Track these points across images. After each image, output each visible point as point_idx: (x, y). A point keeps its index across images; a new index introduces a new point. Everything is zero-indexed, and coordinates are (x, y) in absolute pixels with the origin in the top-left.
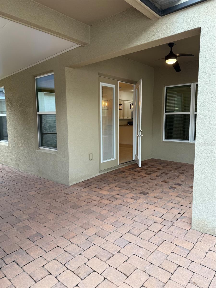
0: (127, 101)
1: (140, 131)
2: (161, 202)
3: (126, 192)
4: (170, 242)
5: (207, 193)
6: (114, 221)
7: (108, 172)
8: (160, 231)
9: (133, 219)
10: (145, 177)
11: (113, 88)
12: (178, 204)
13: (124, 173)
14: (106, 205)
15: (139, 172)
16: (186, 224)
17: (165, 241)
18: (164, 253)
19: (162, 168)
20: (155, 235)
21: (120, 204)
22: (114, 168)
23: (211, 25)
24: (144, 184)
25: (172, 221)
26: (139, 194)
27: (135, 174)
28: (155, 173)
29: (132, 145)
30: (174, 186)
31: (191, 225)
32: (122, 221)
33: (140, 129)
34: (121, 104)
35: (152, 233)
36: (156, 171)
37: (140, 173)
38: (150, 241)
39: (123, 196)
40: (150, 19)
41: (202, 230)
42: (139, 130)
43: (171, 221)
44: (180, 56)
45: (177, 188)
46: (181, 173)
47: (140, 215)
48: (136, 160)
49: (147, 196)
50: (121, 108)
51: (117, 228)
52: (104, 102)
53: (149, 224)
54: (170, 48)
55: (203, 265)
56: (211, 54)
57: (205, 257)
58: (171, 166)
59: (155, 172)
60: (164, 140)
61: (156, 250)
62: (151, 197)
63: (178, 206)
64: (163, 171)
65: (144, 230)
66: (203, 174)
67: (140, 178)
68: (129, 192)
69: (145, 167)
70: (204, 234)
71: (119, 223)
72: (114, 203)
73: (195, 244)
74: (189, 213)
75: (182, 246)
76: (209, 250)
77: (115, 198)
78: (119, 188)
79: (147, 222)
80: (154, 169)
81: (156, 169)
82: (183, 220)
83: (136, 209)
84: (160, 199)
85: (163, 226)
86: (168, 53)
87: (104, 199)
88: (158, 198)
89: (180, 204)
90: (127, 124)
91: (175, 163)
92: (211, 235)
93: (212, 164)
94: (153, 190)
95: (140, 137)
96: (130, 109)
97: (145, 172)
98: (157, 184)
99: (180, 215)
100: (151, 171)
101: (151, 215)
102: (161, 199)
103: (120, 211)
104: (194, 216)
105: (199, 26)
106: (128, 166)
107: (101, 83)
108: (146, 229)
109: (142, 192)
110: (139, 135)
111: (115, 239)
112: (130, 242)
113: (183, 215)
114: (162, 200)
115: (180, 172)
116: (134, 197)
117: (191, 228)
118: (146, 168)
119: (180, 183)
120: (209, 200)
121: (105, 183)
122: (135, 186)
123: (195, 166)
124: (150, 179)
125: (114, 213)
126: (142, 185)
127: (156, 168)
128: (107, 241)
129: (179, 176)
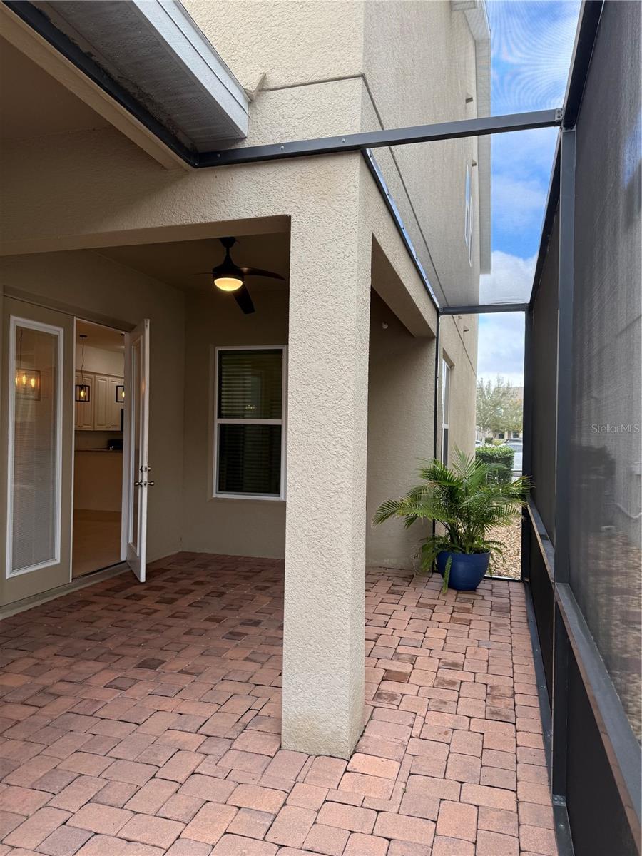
0: (106, 378)
1: (144, 469)
2: (201, 685)
3: (89, 667)
4: (222, 803)
5: (317, 638)
6: (44, 772)
7: (29, 610)
8: (193, 774)
9: (112, 753)
10: (156, 611)
11: (56, 337)
12: (247, 682)
13: (86, 608)
14: (18, 722)
15: (139, 598)
16: (266, 738)
17: (208, 802)
18: (203, 841)
19: (208, 579)
20: (176, 792)
21: (67, 713)
22: (54, 594)
23: (313, 216)
24: (154, 634)
25: (230, 737)
26: (134, 669)
27: (125, 606)
28: (186, 597)
29: (120, 513)
30: (240, 629)
31: (281, 738)
32: (71, 769)
33: (145, 464)
34: (86, 386)
35: (167, 788)
36: (193, 591)
37: (143, 602)
38: (160, 814)
39: (81, 683)
40: (165, 169)
41: (307, 749)
42: (142, 467)
43: (226, 736)
44: (250, 273)
45: (247, 634)
46: (261, 590)
47: (135, 734)
48: (130, 561)
49: (159, 673)
50: (85, 396)
51: (52, 796)
52: (26, 374)
53: (161, 759)
54: (225, 248)
55: (308, 848)
56: (315, 285)
57: (315, 823)
58: (234, 570)
59: (187, 594)
60: (215, 495)
61: (178, 838)
62: (170, 673)
63: (246, 688)
64: (210, 588)
65: (145, 781)
66: (307, 587)
67: (140, 617)
68: (101, 668)
69: (158, 582)
70: (314, 757)
71: (62, 774)
72: (46, 711)
73: (289, 791)
74: (276, 703)
75: (254, 807)
76: (326, 801)
77: (51, 694)
78: (69, 659)
79: (155, 755)
80: (185, 583)
81: (192, 584)
82: (261, 727)
83: (121, 719)
84: (198, 674)
85: (203, 756)
86: (220, 261)
87: (9, 706)
88: (192, 674)
89: (254, 680)
90: (106, 447)
91: (246, 561)
92: (330, 756)
93: (327, 558)
94: (178, 649)
95: (145, 490)
96: (117, 402)
97: (159, 597)
98: (191, 629)
99: (252, 714)
100: (175, 593)
101: (168, 729)
102: (200, 673)
103: (65, 737)
104: (286, 710)
105: (288, 213)
106: (102, 582)
107: (13, 318)
108: (152, 778)
109: (145, 660)
110: (142, 482)
111: (43, 835)
112: (96, 834)
113: (262, 713)
114: (204, 675)
115: (257, 586)
116: (116, 683)
117: (280, 747)
118: (161, 584)
119: (257, 617)
120: (322, 658)
121: (16, 649)
122: (123, 644)
123: (287, 566)
124: (172, 616)
125: (45, 747)
126: (144, 639)
127: (192, 582)
128: (13, 847)
129: (254, 597)
